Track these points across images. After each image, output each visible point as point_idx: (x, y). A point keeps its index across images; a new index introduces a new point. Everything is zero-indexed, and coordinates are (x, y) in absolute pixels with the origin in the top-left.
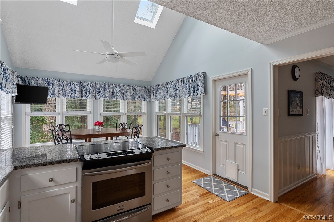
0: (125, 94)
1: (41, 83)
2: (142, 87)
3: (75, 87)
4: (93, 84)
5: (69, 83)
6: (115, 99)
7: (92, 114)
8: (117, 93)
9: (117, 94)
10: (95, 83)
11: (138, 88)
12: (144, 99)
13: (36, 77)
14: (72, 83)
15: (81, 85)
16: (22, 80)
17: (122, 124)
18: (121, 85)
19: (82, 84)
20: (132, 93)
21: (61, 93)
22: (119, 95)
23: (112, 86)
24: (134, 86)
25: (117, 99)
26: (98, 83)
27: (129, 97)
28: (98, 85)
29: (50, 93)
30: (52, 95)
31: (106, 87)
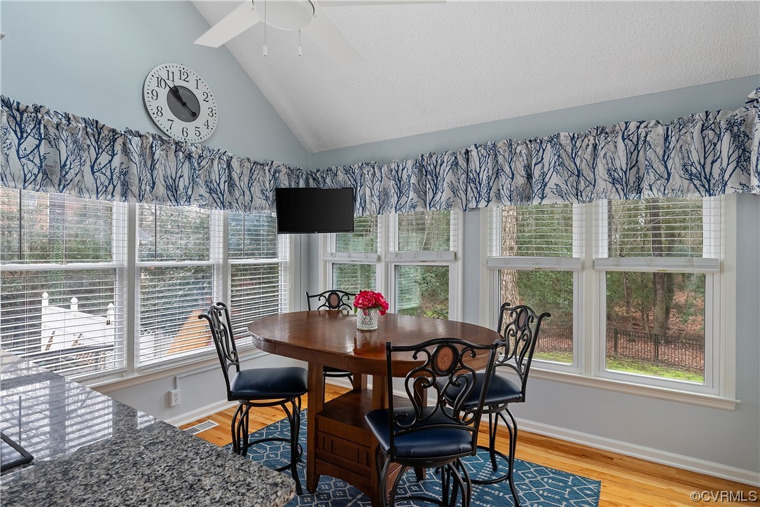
0: (586, 172)
1: (343, 179)
2: (682, 124)
3: (409, 177)
4: (456, 158)
5: (393, 166)
6: (536, 201)
7: (460, 263)
8: (544, 175)
9: (546, 180)
10: (463, 151)
11: (661, 130)
12: (706, 183)
13: (334, 168)
14: (401, 168)
15: (421, 167)
16: (314, 179)
17: (518, 310)
18: (562, 134)
19: (425, 163)
20: (621, 161)
21: (376, 200)
22: (554, 180)
23: (524, 151)
24: (633, 126)
25: (542, 198)
26: (473, 148)
27: (603, 184)
28: (474, 153)
29: (358, 205)
30: (361, 208)
31: (500, 158)
